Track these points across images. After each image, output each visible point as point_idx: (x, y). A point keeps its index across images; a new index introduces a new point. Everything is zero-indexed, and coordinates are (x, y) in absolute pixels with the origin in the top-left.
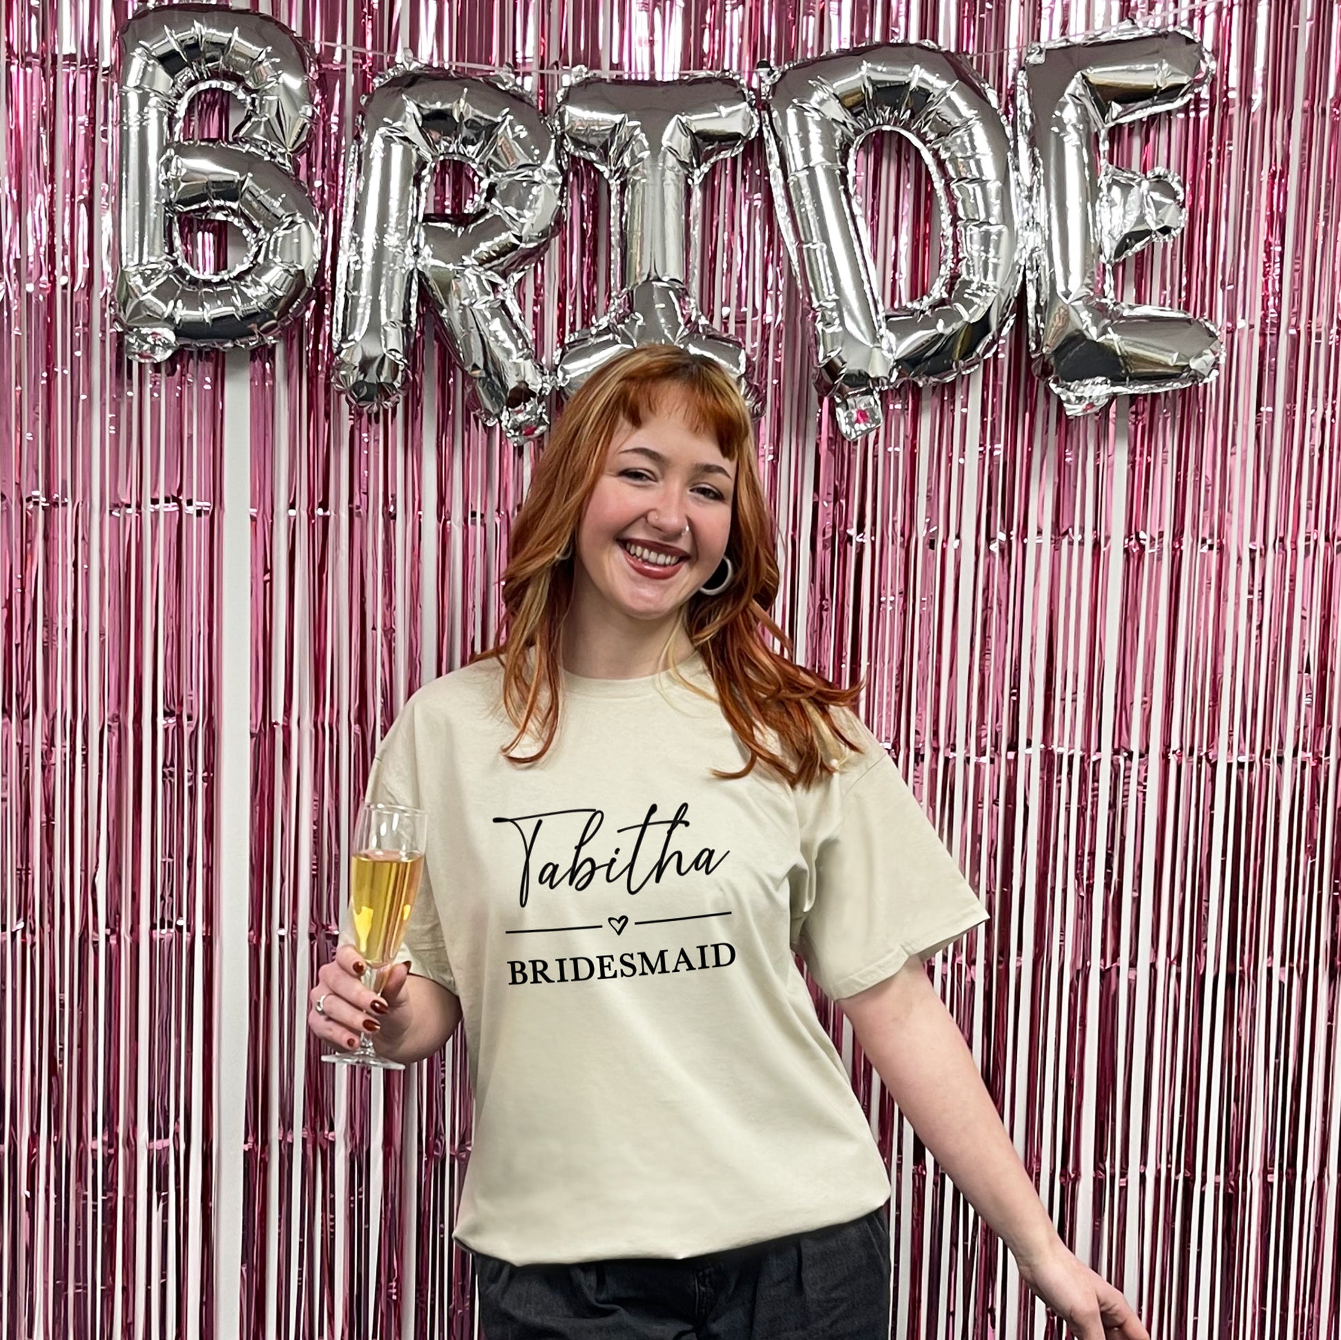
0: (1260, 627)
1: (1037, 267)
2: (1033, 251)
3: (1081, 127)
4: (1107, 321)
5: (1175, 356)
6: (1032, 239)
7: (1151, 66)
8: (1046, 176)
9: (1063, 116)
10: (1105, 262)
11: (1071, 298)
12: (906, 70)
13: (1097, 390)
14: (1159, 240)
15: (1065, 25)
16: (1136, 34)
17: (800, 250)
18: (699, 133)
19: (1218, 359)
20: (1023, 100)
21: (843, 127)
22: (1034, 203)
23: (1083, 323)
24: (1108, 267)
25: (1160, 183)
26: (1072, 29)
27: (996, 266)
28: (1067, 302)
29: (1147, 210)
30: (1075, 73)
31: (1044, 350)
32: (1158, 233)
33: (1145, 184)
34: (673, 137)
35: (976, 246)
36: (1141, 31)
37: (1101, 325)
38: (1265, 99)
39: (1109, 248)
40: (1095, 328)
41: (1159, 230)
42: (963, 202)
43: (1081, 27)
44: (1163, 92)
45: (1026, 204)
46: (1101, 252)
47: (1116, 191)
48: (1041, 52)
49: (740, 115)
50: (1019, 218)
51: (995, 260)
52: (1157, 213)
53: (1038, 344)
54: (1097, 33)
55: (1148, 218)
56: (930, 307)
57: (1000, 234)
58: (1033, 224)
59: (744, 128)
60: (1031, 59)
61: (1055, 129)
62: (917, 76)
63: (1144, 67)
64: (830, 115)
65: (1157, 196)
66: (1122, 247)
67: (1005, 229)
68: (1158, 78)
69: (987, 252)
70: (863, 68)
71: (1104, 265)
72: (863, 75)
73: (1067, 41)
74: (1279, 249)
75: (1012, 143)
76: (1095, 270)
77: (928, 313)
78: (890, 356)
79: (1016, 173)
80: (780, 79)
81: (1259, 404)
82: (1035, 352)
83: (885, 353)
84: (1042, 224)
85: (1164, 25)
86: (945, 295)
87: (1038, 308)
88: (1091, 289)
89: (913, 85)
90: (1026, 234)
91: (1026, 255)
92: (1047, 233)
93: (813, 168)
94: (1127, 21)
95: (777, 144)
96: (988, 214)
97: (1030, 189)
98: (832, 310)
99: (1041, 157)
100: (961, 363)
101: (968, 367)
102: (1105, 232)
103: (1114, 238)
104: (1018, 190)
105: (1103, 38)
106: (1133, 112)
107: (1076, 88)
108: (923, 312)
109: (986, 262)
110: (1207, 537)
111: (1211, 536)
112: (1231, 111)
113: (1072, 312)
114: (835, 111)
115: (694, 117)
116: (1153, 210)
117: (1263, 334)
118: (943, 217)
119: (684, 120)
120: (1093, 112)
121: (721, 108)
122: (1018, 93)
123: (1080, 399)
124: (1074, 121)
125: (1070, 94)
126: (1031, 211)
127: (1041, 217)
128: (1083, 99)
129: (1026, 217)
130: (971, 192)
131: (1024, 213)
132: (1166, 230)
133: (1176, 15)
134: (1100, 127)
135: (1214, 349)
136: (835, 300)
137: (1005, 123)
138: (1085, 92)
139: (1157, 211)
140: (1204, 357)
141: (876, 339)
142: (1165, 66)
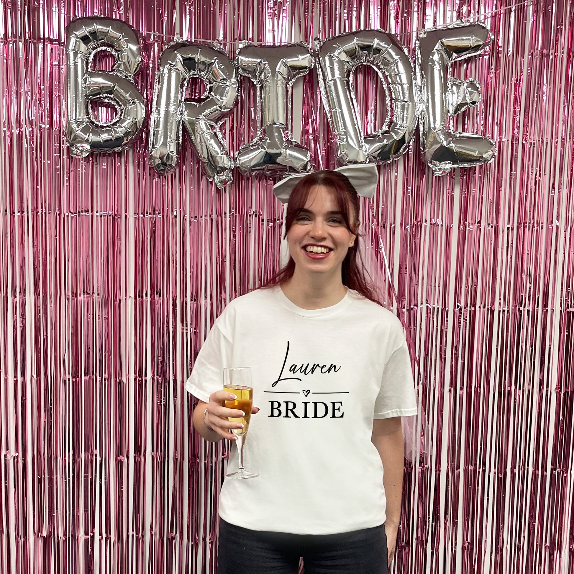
0: (511, 258)
1: (424, 118)
2: (422, 112)
3: (440, 62)
4: (450, 139)
5: (477, 152)
6: (422, 107)
7: (468, 38)
8: (427, 82)
9: (433, 58)
10: (450, 115)
11: (436, 130)
12: (372, 41)
13: (447, 166)
14: (471, 106)
15: (435, 22)
16: (463, 25)
17: (331, 112)
18: (291, 66)
19: (494, 153)
20: (418, 52)
21: (347, 63)
22: (422, 93)
23: (441, 140)
24: (451, 117)
25: (472, 84)
26: (438, 23)
27: (407, 117)
28: (435, 131)
29: (466, 95)
30: (438, 41)
31: (426, 150)
32: (471, 104)
33: (466, 85)
34: (280, 68)
35: (399, 110)
36: (464, 24)
37: (448, 141)
38: (513, 51)
39: (451, 110)
40: (445, 141)
41: (471, 103)
42: (394, 92)
43: (441, 22)
44: (473, 48)
45: (419, 93)
46: (448, 112)
47: (455, 88)
48: (425, 33)
49: (307, 59)
50: (416, 99)
51: (407, 115)
52: (470, 96)
53: (424, 148)
54: (447, 25)
55: (467, 98)
56: (382, 134)
57: (408, 105)
58: (421, 101)
59: (309, 64)
60: (421, 36)
61: (430, 63)
62: (376, 43)
63: (465, 38)
64: (342, 59)
65: (470, 89)
66: (457, 109)
67: (410, 103)
68: (471, 42)
69: (403, 112)
70: (355, 40)
71: (450, 117)
72: (355, 42)
73: (436, 28)
74: (519, 110)
75: (413, 69)
76: (446, 119)
77: (380, 136)
78: (366, 153)
79: (415, 81)
80: (323, 44)
81: (511, 171)
82: (423, 151)
83: (364, 152)
84: (425, 101)
85: (474, 21)
86: (388, 129)
87: (424, 134)
88: (444, 126)
89: (374, 46)
90: (419, 105)
91: (419, 113)
92: (427, 104)
93: (336, 79)
94: (459, 20)
95: (322, 70)
96: (404, 97)
97: (421, 87)
98: (343, 135)
99: (425, 74)
100: (394, 156)
101: (397, 158)
102: (450, 104)
103: (454, 106)
104: (416, 88)
105: (449, 27)
106: (462, 56)
107: (438, 47)
108: (379, 136)
109: (403, 116)
110: (491, 223)
111: (492, 222)
112: (500, 55)
113: (437, 135)
114: (344, 57)
115: (289, 60)
116: (468, 95)
117: (512, 144)
118: (387, 99)
119: (284, 61)
120: (445, 56)
121: (299, 56)
122: (416, 49)
123: (440, 169)
124: (438, 60)
125: (436, 49)
126: (421, 96)
127: (425, 98)
128: (441, 51)
129: (419, 98)
130: (397, 89)
131: (418, 97)
132: (474, 103)
133: (478, 17)
134: (448, 62)
135: (492, 150)
136: (344, 131)
137: (411, 61)
138: (442, 48)
139: (470, 95)
140: (488, 153)
141: (361, 147)
142: (474, 38)
